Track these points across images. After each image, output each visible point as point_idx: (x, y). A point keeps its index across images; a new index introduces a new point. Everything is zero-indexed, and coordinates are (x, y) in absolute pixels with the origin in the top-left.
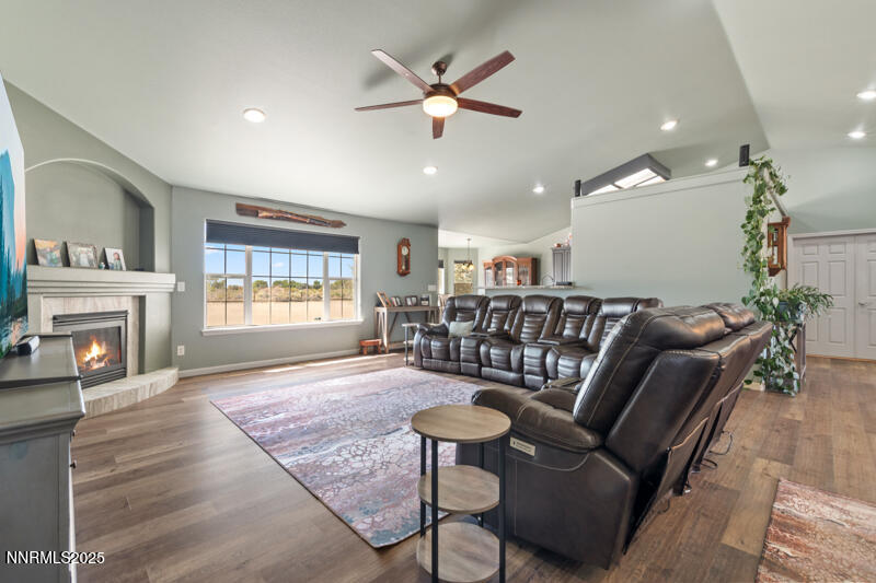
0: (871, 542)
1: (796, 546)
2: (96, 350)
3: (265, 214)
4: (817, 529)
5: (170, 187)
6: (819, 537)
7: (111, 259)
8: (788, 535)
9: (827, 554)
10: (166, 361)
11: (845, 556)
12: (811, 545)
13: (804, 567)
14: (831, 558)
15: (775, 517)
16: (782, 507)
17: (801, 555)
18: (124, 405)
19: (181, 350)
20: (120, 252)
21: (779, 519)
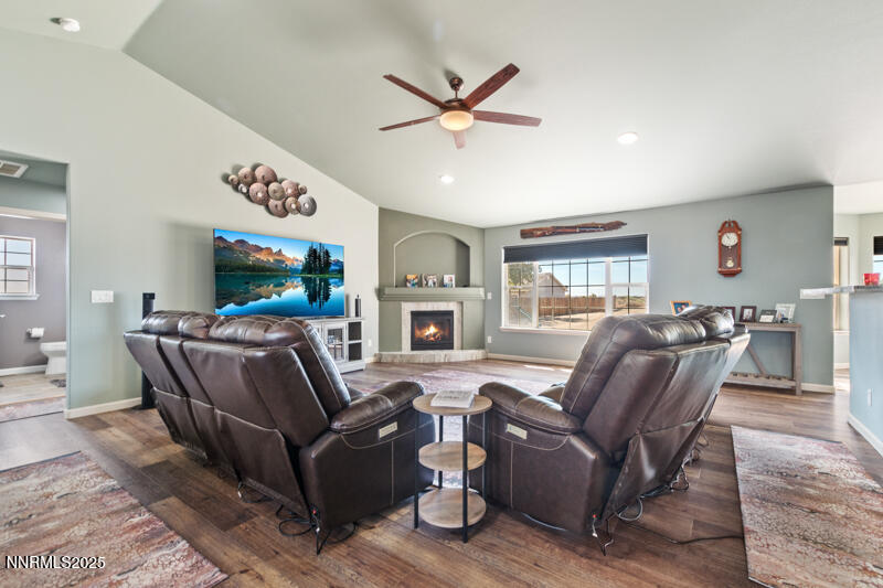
0: (85, 578)
1: (134, 527)
2: (432, 330)
3: (539, 233)
4: (134, 551)
5: (482, 231)
6: (128, 546)
7: (446, 281)
8: (147, 529)
9: (111, 539)
10: (480, 345)
11: (97, 547)
12: (127, 535)
13: (116, 520)
14: (106, 538)
15: (172, 533)
16: (179, 546)
17: (125, 525)
18: (427, 361)
19: (489, 340)
20: (453, 277)
21: (166, 535)
